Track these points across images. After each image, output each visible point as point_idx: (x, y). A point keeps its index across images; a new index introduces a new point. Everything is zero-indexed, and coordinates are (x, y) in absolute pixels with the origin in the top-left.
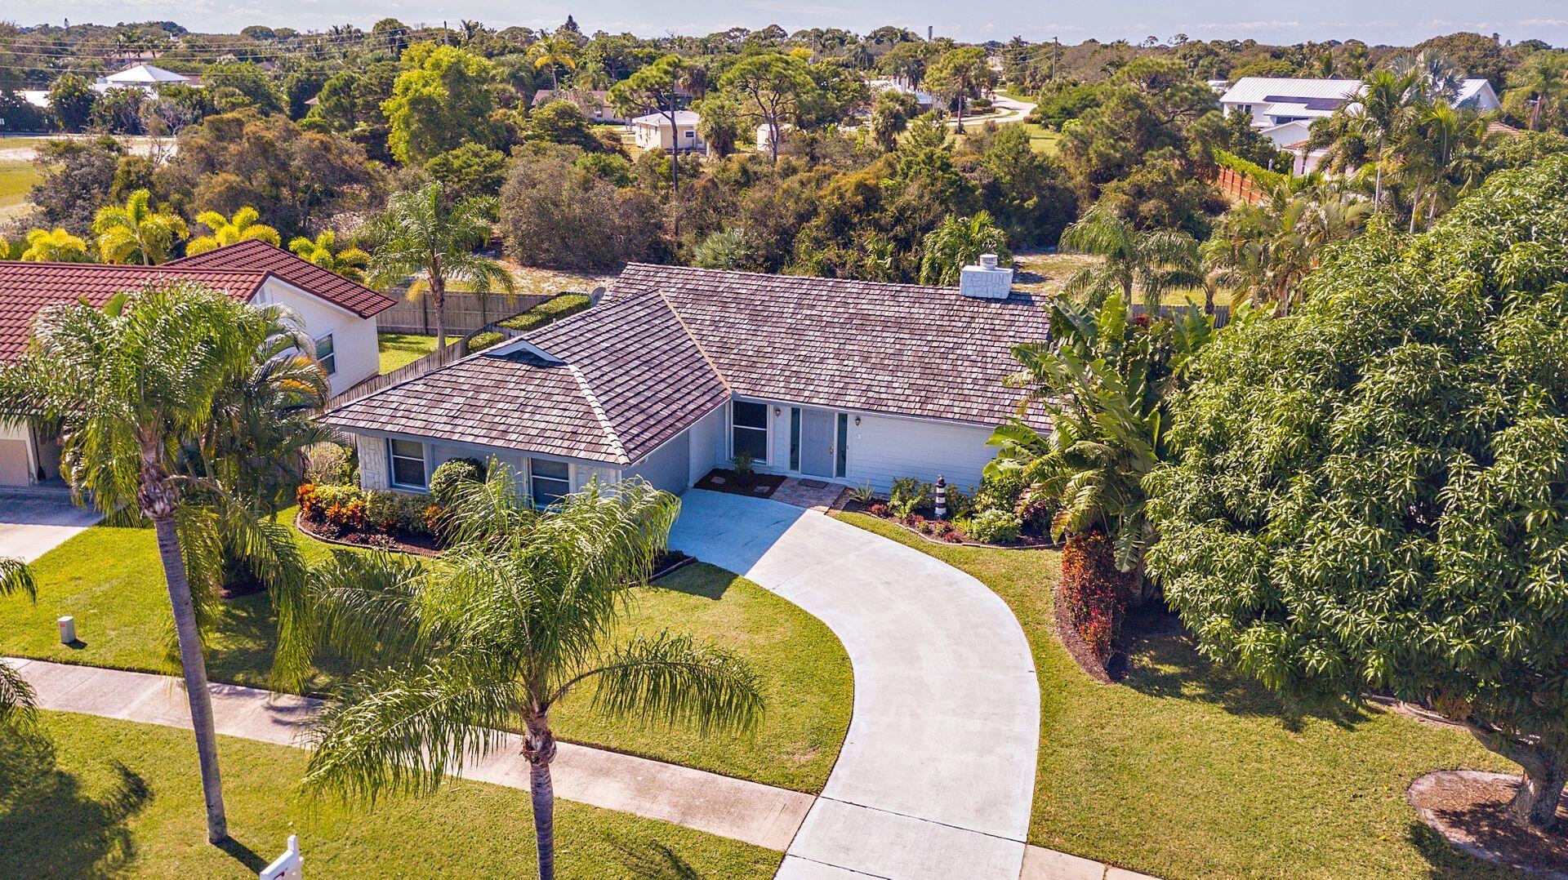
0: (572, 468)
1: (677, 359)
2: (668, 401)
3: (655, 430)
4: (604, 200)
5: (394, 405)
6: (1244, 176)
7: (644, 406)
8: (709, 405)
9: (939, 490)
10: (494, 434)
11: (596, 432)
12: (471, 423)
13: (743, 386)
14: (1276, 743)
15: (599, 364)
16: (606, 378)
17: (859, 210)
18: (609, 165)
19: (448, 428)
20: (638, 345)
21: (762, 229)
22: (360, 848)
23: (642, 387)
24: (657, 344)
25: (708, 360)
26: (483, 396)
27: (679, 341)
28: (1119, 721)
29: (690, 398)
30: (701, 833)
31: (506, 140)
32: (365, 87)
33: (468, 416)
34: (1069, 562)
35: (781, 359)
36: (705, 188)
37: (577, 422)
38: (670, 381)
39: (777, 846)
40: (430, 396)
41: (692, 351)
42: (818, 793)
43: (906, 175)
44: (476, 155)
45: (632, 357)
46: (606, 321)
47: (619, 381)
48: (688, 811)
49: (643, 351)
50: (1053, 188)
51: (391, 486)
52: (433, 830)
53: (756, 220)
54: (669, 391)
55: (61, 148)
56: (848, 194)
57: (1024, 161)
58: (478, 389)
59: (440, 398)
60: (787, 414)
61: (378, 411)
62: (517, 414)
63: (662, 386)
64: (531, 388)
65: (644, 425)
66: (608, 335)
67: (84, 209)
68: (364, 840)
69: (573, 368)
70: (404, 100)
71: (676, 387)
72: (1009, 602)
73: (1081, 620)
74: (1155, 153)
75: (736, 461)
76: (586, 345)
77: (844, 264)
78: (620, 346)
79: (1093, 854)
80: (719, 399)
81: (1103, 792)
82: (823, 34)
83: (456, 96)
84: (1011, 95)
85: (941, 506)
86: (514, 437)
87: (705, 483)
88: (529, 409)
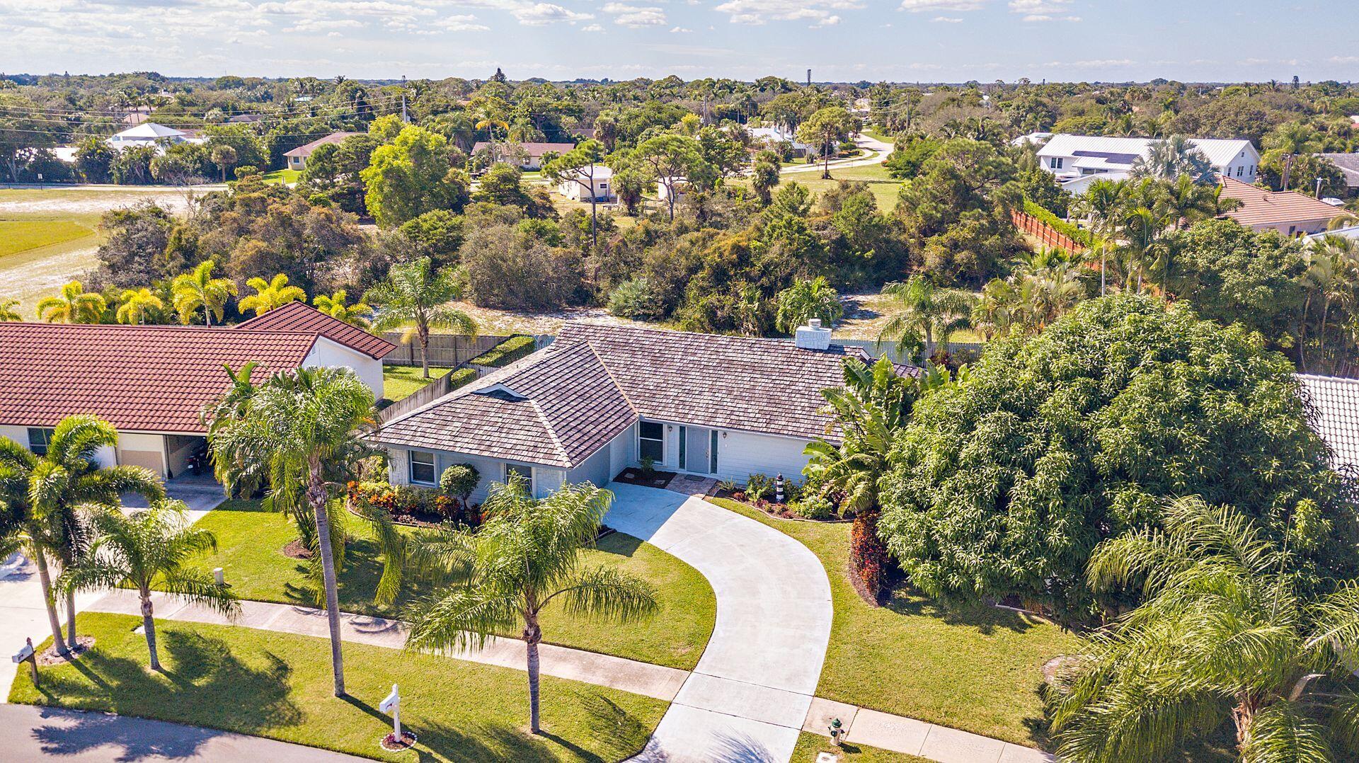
0: (534, 470)
1: (601, 393)
2: (596, 423)
3: (588, 444)
4: (541, 257)
5: (414, 428)
6: (1045, 225)
7: (580, 427)
8: (624, 425)
9: (779, 483)
10: (482, 447)
11: (550, 446)
12: (466, 440)
13: (647, 411)
14: (972, 641)
15: (549, 398)
16: (555, 408)
17: (734, 266)
18: (543, 228)
19: (452, 443)
20: (575, 384)
21: (661, 279)
22: (423, 700)
23: (579, 414)
24: (588, 382)
25: (622, 392)
26: (473, 421)
27: (602, 380)
28: (879, 630)
29: (611, 420)
30: (622, 692)
31: (458, 202)
32: (344, 155)
33: (465, 435)
34: (856, 530)
35: (673, 392)
36: (617, 247)
37: (537, 439)
38: (597, 409)
39: (667, 698)
40: (438, 422)
41: (612, 386)
42: (692, 670)
43: (771, 236)
44: (440, 219)
45: (571, 392)
46: (553, 366)
47: (564, 410)
48: (614, 680)
49: (578, 388)
50: (888, 241)
51: (411, 482)
52: (464, 690)
53: (656, 272)
54: (597, 416)
55: (122, 217)
56: (726, 253)
57: (865, 219)
58: (470, 417)
59: (444, 423)
60: (677, 431)
61: (403, 432)
62: (497, 434)
63: (592, 412)
64: (506, 416)
65: (581, 441)
66: (555, 377)
67: (140, 264)
68: (424, 695)
69: (533, 402)
70: (379, 171)
71: (600, 413)
72: (819, 557)
73: (861, 566)
74: (967, 213)
75: (642, 463)
76: (540, 385)
77: (723, 307)
78: (562, 385)
79: (852, 701)
80: (630, 420)
81: (863, 669)
82: (715, 83)
83: (419, 165)
84: (874, 136)
85: (780, 494)
86: (496, 449)
87: (620, 478)
88: (505, 430)
